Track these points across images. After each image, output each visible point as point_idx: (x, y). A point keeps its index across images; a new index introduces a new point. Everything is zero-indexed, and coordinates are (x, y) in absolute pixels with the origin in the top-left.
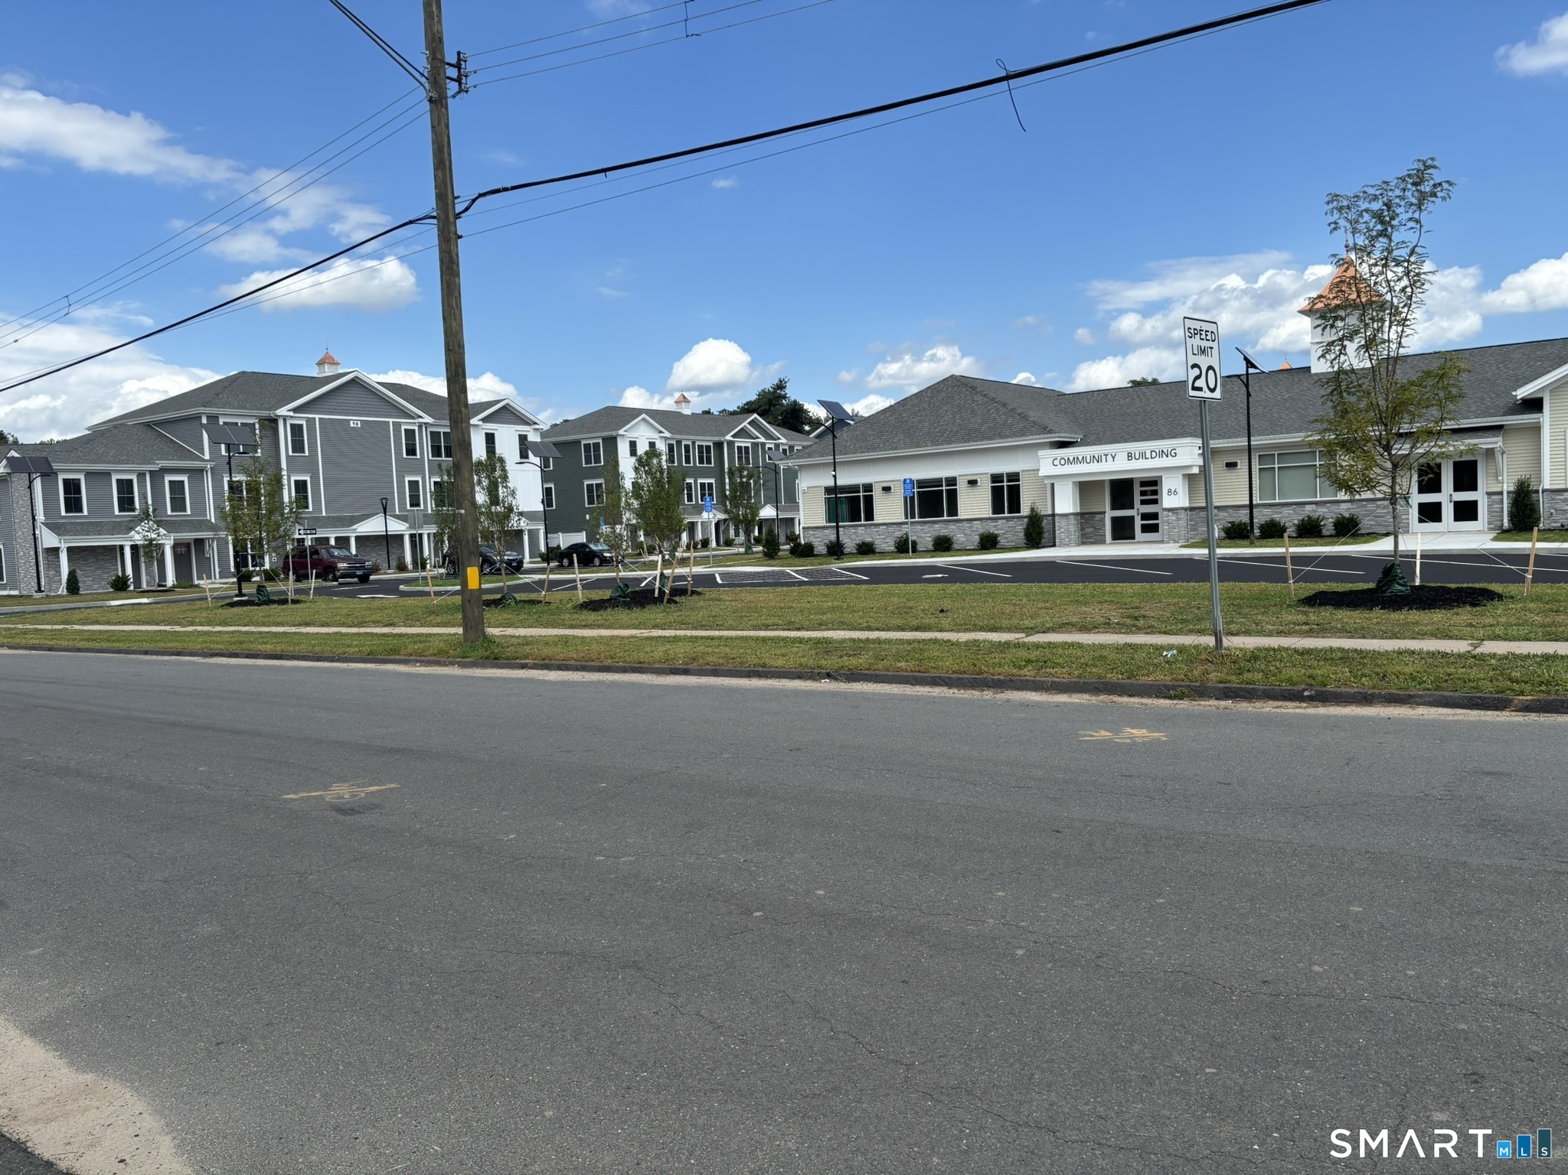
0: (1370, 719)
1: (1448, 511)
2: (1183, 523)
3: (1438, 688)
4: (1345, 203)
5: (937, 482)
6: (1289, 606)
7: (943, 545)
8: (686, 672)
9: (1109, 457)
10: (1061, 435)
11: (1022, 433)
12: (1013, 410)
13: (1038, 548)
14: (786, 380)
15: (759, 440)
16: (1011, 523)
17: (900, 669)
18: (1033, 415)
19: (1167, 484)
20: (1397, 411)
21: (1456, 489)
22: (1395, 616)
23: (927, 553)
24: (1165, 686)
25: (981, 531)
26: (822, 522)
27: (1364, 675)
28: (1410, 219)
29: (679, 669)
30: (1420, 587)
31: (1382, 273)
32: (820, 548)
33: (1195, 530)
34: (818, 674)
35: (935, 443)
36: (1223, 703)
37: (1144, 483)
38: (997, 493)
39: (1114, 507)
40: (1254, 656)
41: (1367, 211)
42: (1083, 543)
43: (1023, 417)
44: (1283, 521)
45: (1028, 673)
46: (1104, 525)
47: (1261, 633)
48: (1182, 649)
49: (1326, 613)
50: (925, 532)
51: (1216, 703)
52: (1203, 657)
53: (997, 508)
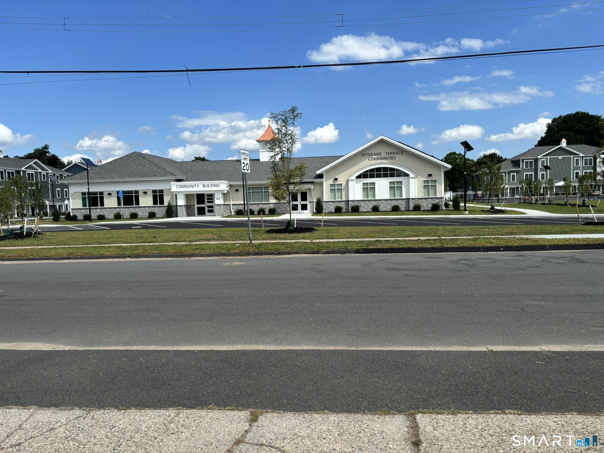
0: (291, 257)
1: (299, 207)
2: (222, 209)
3: (305, 250)
4: (275, 116)
5: (131, 192)
6: (263, 233)
7: (134, 216)
8: (69, 258)
9: (196, 186)
10: (178, 177)
11: (165, 175)
12: (160, 167)
13: (171, 217)
14: (49, 145)
15: (38, 171)
16: (160, 208)
17: (155, 253)
18: (168, 169)
19: (216, 196)
20: (290, 177)
21: (301, 201)
22: (292, 235)
23: (127, 219)
24: (238, 253)
25: (149, 211)
26: (81, 206)
27: (289, 248)
28: (292, 123)
29: (66, 258)
30: (296, 228)
31: (285, 137)
32: (80, 217)
33: (226, 212)
34: (125, 256)
35: (130, 177)
36: (255, 256)
37: (208, 195)
38: (155, 197)
39: (198, 204)
40: (260, 244)
41: (280, 119)
42: (188, 216)
43: (164, 169)
44: (253, 209)
45: (198, 252)
46: (195, 210)
47: (259, 240)
48: (240, 244)
49: (274, 235)
50: (126, 212)
51: (253, 256)
52: (247, 245)
53: (155, 202)
